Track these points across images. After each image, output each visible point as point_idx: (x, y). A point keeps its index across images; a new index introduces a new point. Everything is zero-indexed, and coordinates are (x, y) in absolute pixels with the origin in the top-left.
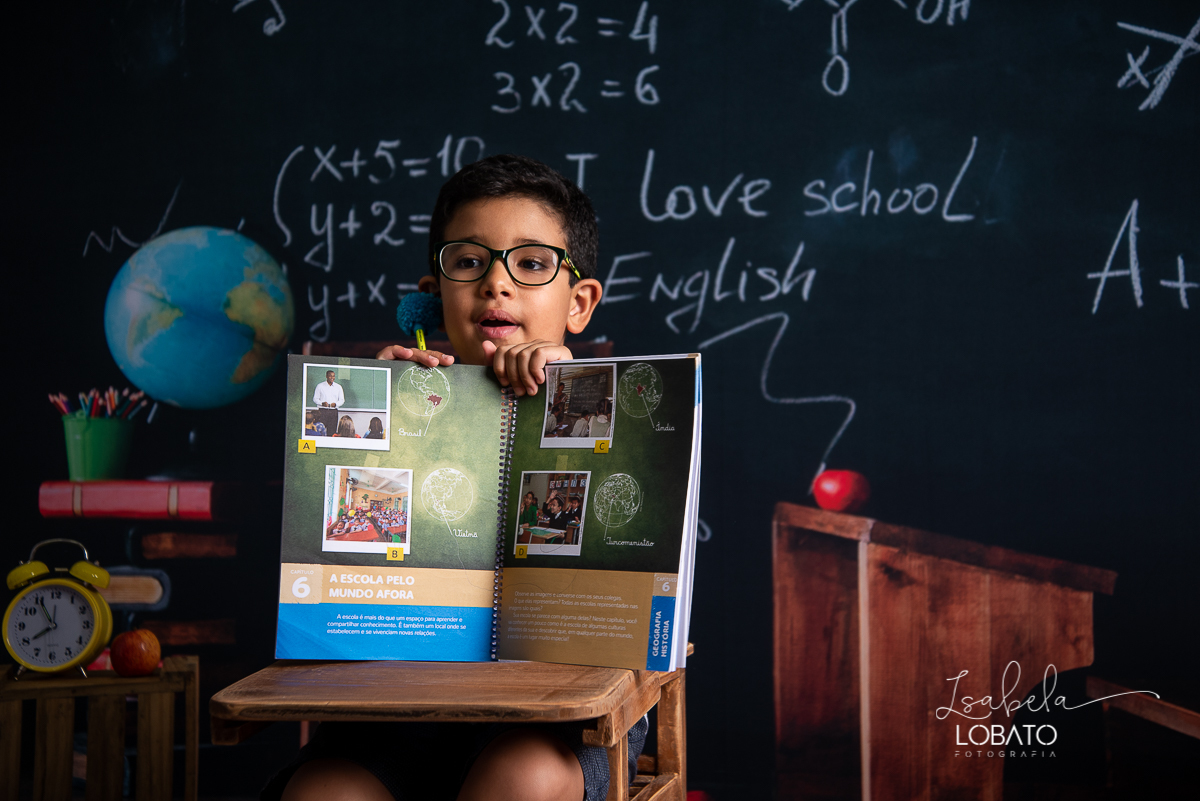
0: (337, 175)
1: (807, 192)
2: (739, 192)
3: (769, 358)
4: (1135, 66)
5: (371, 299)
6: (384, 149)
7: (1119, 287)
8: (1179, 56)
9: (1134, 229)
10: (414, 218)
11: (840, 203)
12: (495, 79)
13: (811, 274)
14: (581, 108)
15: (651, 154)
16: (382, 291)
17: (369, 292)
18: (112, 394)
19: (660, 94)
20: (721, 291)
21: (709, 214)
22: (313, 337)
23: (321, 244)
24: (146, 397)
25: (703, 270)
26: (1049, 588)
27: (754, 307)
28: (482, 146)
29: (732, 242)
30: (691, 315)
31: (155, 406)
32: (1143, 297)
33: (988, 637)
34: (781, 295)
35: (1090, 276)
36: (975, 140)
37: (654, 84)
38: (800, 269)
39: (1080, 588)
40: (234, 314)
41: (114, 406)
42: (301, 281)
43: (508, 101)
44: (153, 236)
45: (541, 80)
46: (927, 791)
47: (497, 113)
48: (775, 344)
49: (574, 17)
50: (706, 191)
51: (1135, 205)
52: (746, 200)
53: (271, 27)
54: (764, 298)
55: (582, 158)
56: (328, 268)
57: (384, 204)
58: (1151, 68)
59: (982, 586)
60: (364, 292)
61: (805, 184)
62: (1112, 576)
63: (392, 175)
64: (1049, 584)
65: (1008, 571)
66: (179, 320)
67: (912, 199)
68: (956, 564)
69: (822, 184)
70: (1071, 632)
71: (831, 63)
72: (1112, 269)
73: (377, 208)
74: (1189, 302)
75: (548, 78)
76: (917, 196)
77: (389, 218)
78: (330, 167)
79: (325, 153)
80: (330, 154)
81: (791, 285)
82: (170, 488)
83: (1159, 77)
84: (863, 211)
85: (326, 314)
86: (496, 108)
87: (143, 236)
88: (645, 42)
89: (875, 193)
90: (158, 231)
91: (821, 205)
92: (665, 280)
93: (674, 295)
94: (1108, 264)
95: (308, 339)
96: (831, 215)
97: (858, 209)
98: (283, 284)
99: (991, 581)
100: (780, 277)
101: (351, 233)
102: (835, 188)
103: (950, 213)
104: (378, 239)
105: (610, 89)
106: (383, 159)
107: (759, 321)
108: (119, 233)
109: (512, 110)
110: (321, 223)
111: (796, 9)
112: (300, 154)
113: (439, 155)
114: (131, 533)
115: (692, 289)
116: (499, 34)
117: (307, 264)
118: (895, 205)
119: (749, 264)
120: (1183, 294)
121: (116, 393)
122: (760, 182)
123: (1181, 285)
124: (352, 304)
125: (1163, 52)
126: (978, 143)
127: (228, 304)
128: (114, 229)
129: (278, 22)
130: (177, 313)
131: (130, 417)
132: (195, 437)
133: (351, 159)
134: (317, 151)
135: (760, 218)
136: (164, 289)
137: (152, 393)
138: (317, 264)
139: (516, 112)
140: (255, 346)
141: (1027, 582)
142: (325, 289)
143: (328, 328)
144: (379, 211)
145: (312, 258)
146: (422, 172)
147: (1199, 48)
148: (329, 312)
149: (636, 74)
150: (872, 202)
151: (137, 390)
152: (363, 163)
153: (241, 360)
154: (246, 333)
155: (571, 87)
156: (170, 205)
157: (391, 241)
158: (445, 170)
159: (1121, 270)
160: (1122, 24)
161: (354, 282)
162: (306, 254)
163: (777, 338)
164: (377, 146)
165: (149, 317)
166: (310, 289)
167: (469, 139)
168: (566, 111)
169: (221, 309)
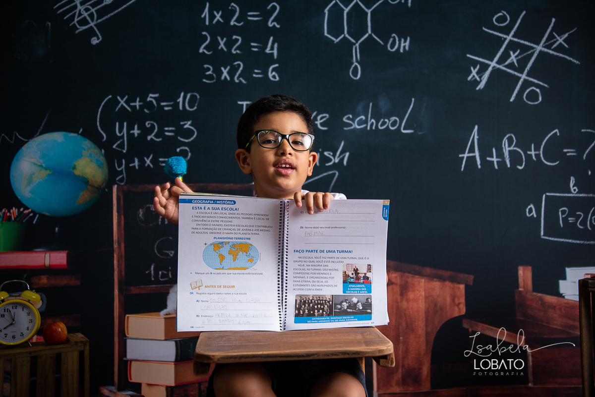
0: (129, 109)
1: (344, 120)
4: (474, 72)
5: (146, 165)
6: (151, 97)
7: (472, 160)
8: (490, 69)
9: (476, 137)
10: (166, 129)
11: (359, 125)
12: (204, 67)
13: (347, 154)
14: (244, 81)
16: (151, 161)
17: (146, 162)
18: (14, 211)
19: (279, 77)
22: (118, 182)
23: (121, 140)
24: (32, 211)
26: (448, 283)
27: (323, 168)
28: (198, 97)
31: (37, 216)
32: (481, 164)
33: (424, 305)
34: (334, 163)
35: (460, 156)
36: (413, 99)
37: (276, 72)
38: (343, 152)
39: (460, 283)
40: (78, 172)
41: (15, 216)
42: (111, 157)
43: (210, 77)
44: (35, 136)
45: (225, 69)
46: (400, 371)
47: (205, 82)
48: (332, 184)
49: (240, 42)
51: (476, 127)
52: (318, 122)
53: (95, 41)
54: (327, 165)
55: (245, 103)
56: (124, 151)
57: (152, 122)
58: (480, 73)
59: (421, 284)
60: (142, 162)
61: (344, 116)
62: (472, 277)
63: (155, 109)
64: (448, 282)
65: (431, 277)
66: (49, 175)
67: (389, 123)
68: (410, 275)
69: (351, 116)
70: (457, 301)
71: (353, 66)
72: (469, 153)
73: (148, 124)
74: (498, 166)
75: (228, 68)
76: (391, 122)
77: (155, 129)
78: (124, 105)
79: (122, 99)
80: (125, 99)
81: (339, 159)
82: (45, 254)
83: (483, 77)
84: (369, 128)
85: (124, 172)
86: (204, 80)
87: (30, 136)
88: (272, 54)
89: (373, 120)
90: (38, 134)
91: (351, 125)
94: (467, 151)
95: (115, 183)
96: (355, 129)
97: (367, 127)
98: (102, 158)
99: (425, 281)
100: (334, 156)
101: (136, 135)
102: (356, 118)
103: (404, 129)
104: (149, 138)
105: (257, 74)
106: (151, 102)
107: (325, 174)
108: (17, 134)
109: (212, 82)
110: (120, 131)
111: (337, 43)
112: (110, 98)
113: (178, 101)
114: (25, 276)
116: (205, 48)
117: (114, 149)
118: (381, 126)
119: (320, 150)
120: (495, 163)
121: (17, 210)
122: (324, 115)
123: (495, 159)
124: (137, 168)
125: (484, 67)
126: (415, 101)
127: (74, 168)
128: (14, 132)
129: (98, 38)
130: (48, 172)
131: (24, 221)
132: (58, 230)
133: (135, 102)
134: (119, 98)
135: (325, 130)
136: (41, 161)
137: (36, 209)
138: (119, 149)
139: (214, 82)
140: (88, 187)
141: (439, 281)
142: (124, 161)
143: (125, 178)
144: (150, 125)
145: (117, 146)
146: (170, 108)
147: (498, 66)
148: (126, 171)
149: (269, 68)
150: (372, 124)
151: (28, 208)
152: (141, 103)
153: (81, 193)
154: (84, 181)
155: (239, 72)
156: (44, 122)
157: (155, 139)
158: (181, 108)
159: (471, 153)
160: (468, 55)
161: (137, 158)
162: (114, 144)
163: (334, 181)
164: (148, 96)
165: (34, 174)
166: (116, 161)
167: (192, 94)
168: (237, 83)
169: (71, 170)
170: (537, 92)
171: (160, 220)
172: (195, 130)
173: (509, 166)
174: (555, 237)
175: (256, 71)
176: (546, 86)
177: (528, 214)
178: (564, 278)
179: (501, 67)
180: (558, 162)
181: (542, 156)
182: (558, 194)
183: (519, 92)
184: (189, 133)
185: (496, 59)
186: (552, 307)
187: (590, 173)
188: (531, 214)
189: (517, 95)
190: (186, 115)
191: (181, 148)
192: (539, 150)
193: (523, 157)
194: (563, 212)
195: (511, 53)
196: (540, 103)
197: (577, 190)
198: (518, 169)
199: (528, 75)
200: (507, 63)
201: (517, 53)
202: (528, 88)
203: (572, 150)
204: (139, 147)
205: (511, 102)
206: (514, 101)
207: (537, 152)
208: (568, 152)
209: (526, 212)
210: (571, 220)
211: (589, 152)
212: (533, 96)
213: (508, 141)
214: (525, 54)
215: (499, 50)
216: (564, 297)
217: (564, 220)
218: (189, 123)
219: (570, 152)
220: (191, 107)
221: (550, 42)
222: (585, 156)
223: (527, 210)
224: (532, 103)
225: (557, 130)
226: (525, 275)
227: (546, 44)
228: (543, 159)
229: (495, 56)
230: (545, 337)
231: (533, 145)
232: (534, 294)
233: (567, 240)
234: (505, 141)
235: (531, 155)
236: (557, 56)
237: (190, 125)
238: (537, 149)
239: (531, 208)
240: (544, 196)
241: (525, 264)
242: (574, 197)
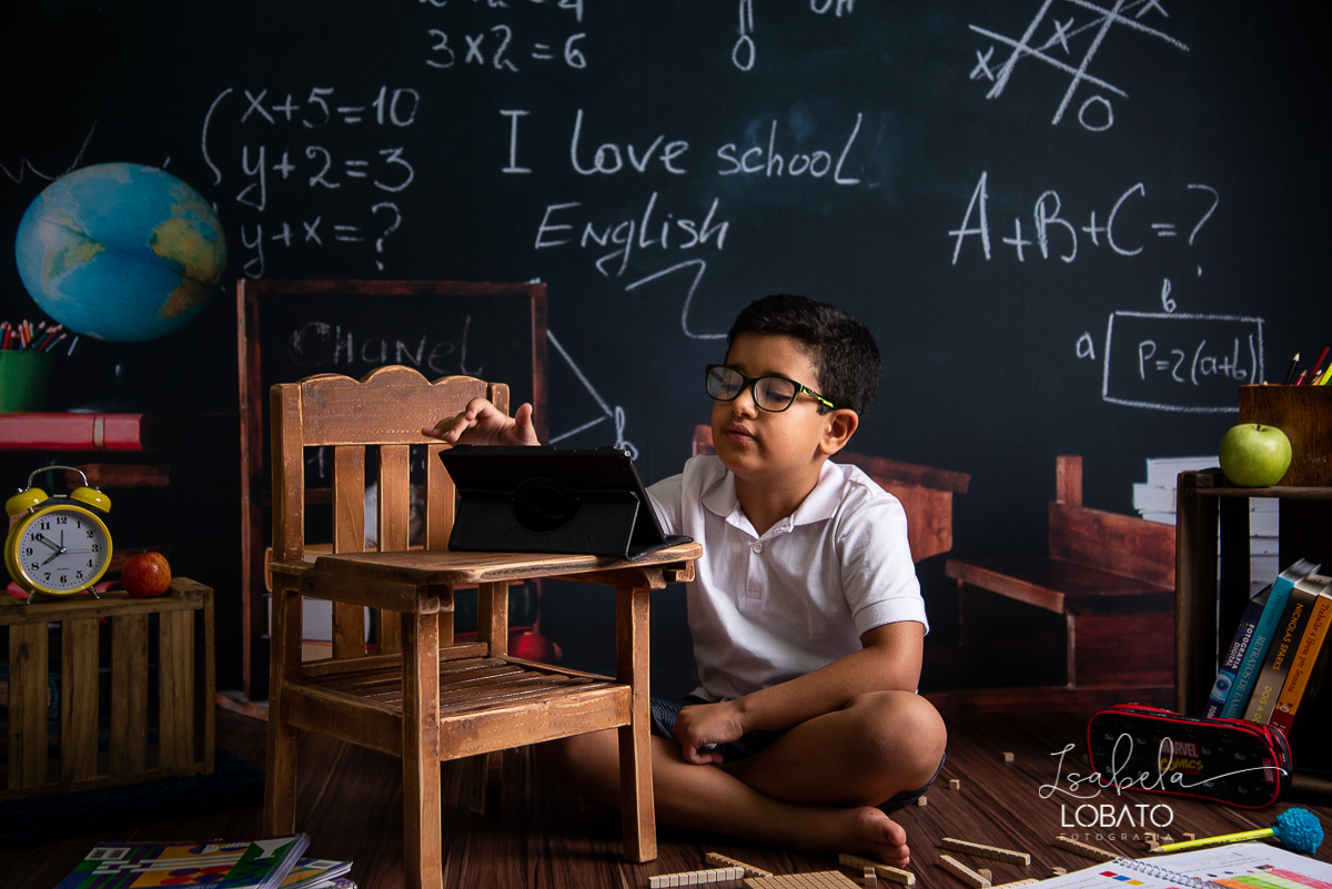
0: (269, 118)
1: (720, 154)
2: (660, 151)
3: (689, 299)
4: (983, 62)
5: (307, 238)
6: (317, 95)
7: (973, 242)
8: (1015, 56)
9: (984, 196)
10: (350, 163)
11: (749, 166)
12: (429, 35)
13: (725, 226)
14: (513, 68)
15: (580, 113)
16: (318, 231)
17: (306, 232)
18: (26, 327)
19: (587, 59)
20: (646, 240)
21: (635, 170)
22: (247, 273)
23: (254, 185)
25: (629, 220)
26: (920, 490)
27: (674, 254)
28: (417, 98)
29: (655, 195)
30: (619, 259)
31: (76, 339)
32: (991, 252)
34: (698, 243)
35: (951, 233)
36: (860, 115)
37: (581, 50)
38: (716, 221)
39: (943, 489)
40: (160, 250)
41: (29, 339)
42: (233, 221)
43: (442, 56)
44: (69, 170)
45: (474, 39)
47: (431, 67)
48: (694, 287)
50: (631, 149)
51: (984, 175)
52: (666, 159)
54: (683, 246)
55: (515, 114)
56: (261, 208)
57: (319, 148)
58: (995, 64)
60: (299, 233)
61: (719, 147)
62: (966, 478)
64: (919, 487)
65: (887, 477)
66: (100, 254)
67: (809, 164)
69: (733, 147)
70: (936, 524)
71: (740, 42)
72: (968, 227)
73: (312, 152)
74: (1024, 256)
75: (480, 38)
76: (814, 161)
77: (325, 163)
78: (260, 109)
79: (255, 97)
80: (260, 98)
81: (707, 235)
82: (94, 419)
83: (1001, 72)
84: (769, 173)
85: (260, 252)
86: (430, 62)
87: (58, 168)
88: (573, 11)
89: (778, 157)
90: (74, 166)
91: (734, 166)
92: (594, 228)
93: (603, 242)
94: (965, 224)
95: (243, 276)
96: (741, 173)
97: (765, 170)
98: (213, 222)
100: (698, 229)
101: (285, 174)
102: (744, 152)
103: (841, 177)
104: (313, 181)
105: (540, 52)
106: (317, 105)
107: (679, 266)
108: (30, 165)
109: (447, 66)
110: (251, 167)
112: (228, 94)
113: (375, 104)
114: (52, 463)
115: (619, 237)
117: (239, 203)
118: (795, 169)
119: (670, 216)
120: (1020, 250)
121: (31, 325)
122: (679, 143)
123: (1019, 242)
124: (288, 243)
125: (1003, 52)
126: (863, 118)
127: (154, 240)
128: (23, 160)
130: (97, 248)
131: (47, 350)
132: (122, 370)
133: (284, 104)
134: (247, 94)
135: (680, 175)
136: (83, 223)
137: (72, 326)
138: (250, 204)
139: (451, 67)
140: (184, 281)
141: (901, 486)
142: (259, 228)
143: (263, 266)
144: (314, 154)
145: (244, 198)
146: (358, 120)
147: (1030, 51)
148: (263, 250)
149: (566, 40)
150: (776, 165)
151: (55, 323)
152: (296, 108)
153: (169, 295)
154: (176, 269)
155: (503, 47)
156: (87, 139)
157: (326, 184)
158: (380, 119)
159: (974, 229)
160: (972, 27)
161: (288, 223)
162: (238, 194)
163: (696, 282)
164: (311, 91)
165: (67, 250)
166: (243, 228)
167: (404, 90)
168: (498, 70)
169: (147, 245)
170: (1104, 106)
171: (337, 354)
172: (410, 168)
173: (1045, 256)
174: (1129, 399)
175: (538, 46)
176: (1123, 93)
177: (1079, 354)
178: (1143, 479)
179: (1036, 53)
180: (1140, 250)
181: (1109, 236)
182: (1138, 314)
183: (1069, 104)
184: (396, 174)
185: (1027, 36)
186: (1119, 536)
187: (1200, 272)
188: (1086, 354)
189: (1066, 111)
190: (390, 135)
191: (381, 205)
192: (1105, 225)
193: (1075, 238)
194: (1147, 350)
195: (1057, 24)
196: (1110, 128)
197: (1174, 306)
198: (1063, 262)
199: (1088, 71)
200: (1048, 45)
201: (1068, 25)
202: (1088, 97)
203: (1168, 226)
204: (292, 199)
205: (1054, 126)
206: (1060, 123)
207: (1101, 229)
208: (1161, 230)
209: (1075, 348)
210: (1161, 365)
211: (1201, 230)
212: (1096, 114)
213: (1045, 206)
214: (1084, 28)
215: (1033, 18)
216: (1140, 516)
217: (1149, 365)
218: (398, 152)
219: (1164, 230)
220: (402, 117)
221: (1132, 5)
222: (1192, 237)
223: (1078, 345)
224: (1094, 129)
225: (1140, 185)
226: (1068, 473)
227: (1126, 8)
228: (1111, 242)
229: (1025, 30)
230: (1103, 593)
231: (1093, 214)
232: (1086, 510)
233: (1152, 406)
234: (1040, 205)
235: (1089, 234)
236: (1146, 33)
237: (399, 157)
238: (1101, 222)
239: (1085, 341)
240: (1111, 317)
241: (1069, 451)
242: (1168, 319)
